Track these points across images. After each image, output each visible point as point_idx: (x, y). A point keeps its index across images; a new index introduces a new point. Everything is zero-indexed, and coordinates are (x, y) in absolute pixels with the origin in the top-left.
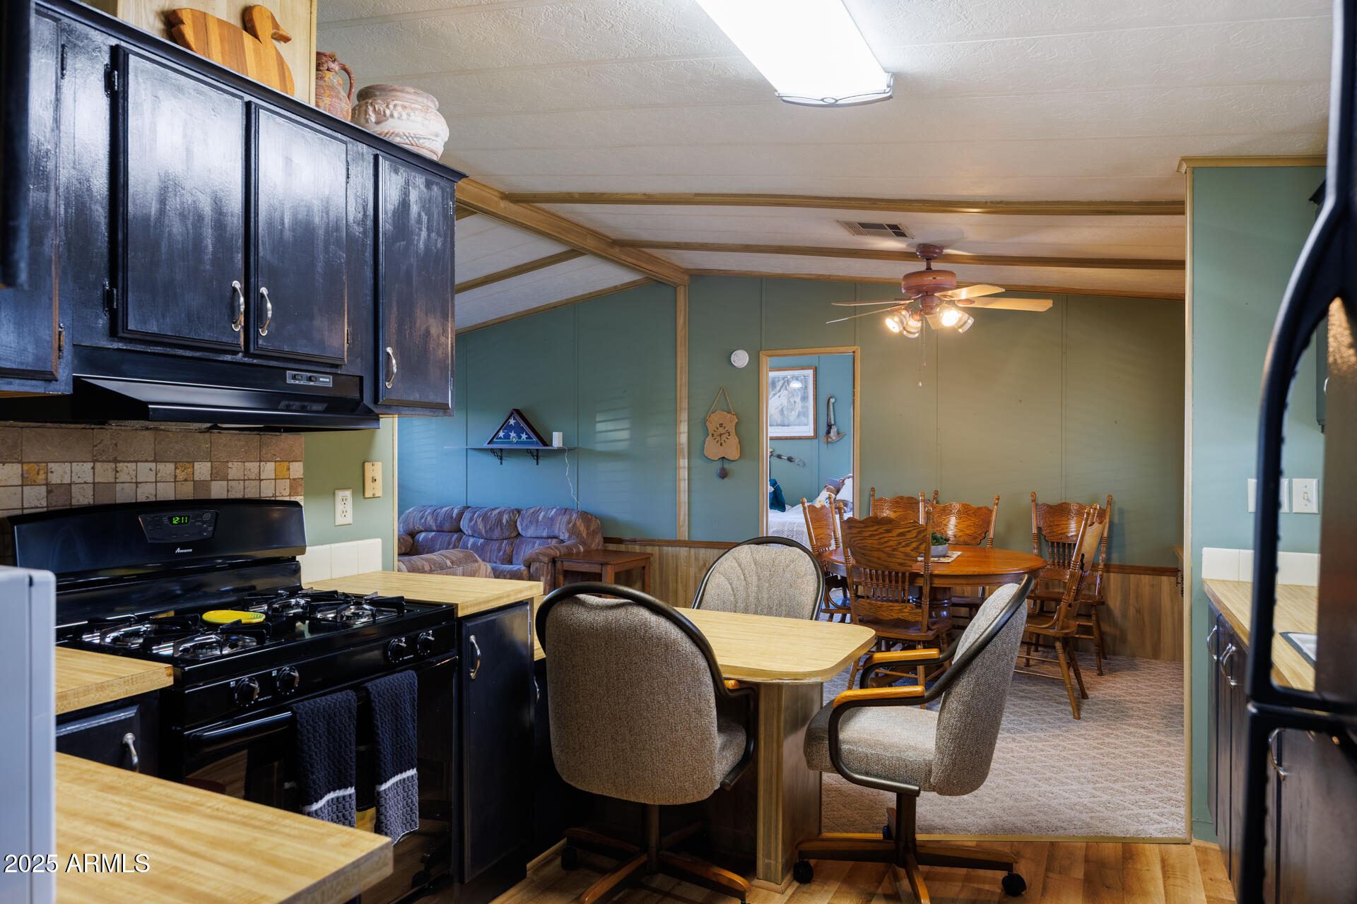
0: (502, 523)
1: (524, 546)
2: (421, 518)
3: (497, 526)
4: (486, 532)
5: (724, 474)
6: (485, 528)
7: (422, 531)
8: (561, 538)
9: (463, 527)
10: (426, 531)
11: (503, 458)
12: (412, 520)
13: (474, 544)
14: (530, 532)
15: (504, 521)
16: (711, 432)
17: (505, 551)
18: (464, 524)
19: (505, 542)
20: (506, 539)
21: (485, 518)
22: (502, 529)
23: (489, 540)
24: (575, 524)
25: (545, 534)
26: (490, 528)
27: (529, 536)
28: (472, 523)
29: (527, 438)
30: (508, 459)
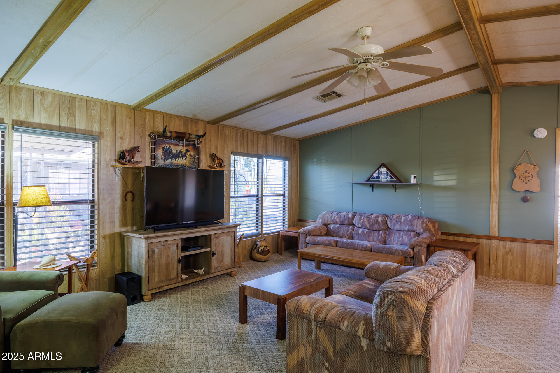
0: (379, 222)
1: (393, 234)
2: (332, 217)
3: (376, 223)
4: (370, 226)
5: (525, 200)
6: (369, 224)
7: (331, 224)
8: (418, 231)
9: (356, 222)
10: (334, 224)
11: (374, 188)
12: (326, 218)
13: (363, 232)
14: (397, 227)
15: (380, 221)
16: (517, 176)
17: (382, 236)
18: (356, 221)
19: (381, 232)
20: (381, 230)
21: (368, 219)
22: (379, 225)
23: (371, 230)
24: (427, 225)
25: (407, 229)
26: (372, 224)
27: (396, 229)
28: (361, 221)
29: (390, 178)
30: (377, 189)
